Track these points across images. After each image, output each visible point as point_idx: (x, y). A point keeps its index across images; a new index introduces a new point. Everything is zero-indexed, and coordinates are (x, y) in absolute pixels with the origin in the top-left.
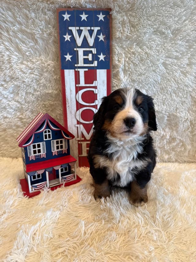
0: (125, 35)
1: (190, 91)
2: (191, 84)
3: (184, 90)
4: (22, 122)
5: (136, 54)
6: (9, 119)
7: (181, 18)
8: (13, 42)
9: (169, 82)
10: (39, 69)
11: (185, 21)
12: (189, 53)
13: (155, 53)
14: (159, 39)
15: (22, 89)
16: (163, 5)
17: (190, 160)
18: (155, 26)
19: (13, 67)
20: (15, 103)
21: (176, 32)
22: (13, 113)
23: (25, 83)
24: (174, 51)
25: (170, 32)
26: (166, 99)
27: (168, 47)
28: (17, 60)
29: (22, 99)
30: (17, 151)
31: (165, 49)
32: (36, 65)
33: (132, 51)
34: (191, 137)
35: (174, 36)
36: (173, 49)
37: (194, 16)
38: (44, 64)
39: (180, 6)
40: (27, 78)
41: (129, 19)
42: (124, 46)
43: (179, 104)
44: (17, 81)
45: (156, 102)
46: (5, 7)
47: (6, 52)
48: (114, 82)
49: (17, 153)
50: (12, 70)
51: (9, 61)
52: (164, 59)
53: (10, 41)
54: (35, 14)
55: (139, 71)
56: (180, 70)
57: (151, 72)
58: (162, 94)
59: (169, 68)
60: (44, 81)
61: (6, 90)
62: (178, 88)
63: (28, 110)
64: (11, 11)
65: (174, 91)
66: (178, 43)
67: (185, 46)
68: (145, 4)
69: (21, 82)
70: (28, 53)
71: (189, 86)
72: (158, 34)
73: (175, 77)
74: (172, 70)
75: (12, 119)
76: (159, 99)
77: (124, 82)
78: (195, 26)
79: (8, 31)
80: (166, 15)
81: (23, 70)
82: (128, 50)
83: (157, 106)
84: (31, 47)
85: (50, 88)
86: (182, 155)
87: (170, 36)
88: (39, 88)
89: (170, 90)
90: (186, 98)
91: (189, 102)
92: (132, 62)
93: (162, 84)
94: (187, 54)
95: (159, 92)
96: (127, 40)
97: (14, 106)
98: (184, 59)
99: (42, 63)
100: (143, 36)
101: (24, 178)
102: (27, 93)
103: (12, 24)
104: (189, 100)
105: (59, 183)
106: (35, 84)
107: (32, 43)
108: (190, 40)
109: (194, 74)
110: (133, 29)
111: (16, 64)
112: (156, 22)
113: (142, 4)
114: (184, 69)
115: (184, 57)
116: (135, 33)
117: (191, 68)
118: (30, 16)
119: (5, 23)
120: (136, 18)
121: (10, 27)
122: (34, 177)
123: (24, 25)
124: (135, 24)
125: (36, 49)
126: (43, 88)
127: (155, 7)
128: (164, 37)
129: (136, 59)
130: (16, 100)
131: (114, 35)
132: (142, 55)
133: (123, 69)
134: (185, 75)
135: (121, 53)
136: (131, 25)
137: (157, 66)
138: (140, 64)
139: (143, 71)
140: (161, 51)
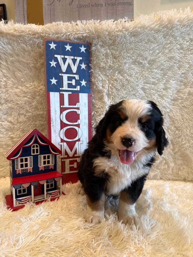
0: (108, 65)
1: (168, 112)
2: (168, 106)
4: (13, 141)
5: (118, 80)
6: (1, 139)
7: (155, 51)
8: (10, 70)
10: (32, 93)
11: (158, 53)
12: (164, 80)
13: (135, 79)
14: (137, 68)
15: (15, 110)
16: (140, 41)
17: (175, 178)
18: (133, 58)
19: (9, 91)
20: (7, 123)
21: (152, 62)
22: (5, 133)
23: (18, 105)
24: (151, 78)
25: (146, 63)
27: (146, 74)
28: (13, 86)
29: (15, 120)
30: (6, 170)
31: (143, 76)
32: (29, 89)
33: (114, 78)
34: (173, 154)
35: (150, 66)
36: (150, 76)
37: (165, 51)
38: (37, 88)
40: (21, 101)
41: (111, 52)
42: (108, 74)
44: (12, 103)
46: (6, 42)
47: (3, 78)
48: (99, 104)
49: (5, 172)
51: (5, 86)
52: (143, 85)
53: (8, 69)
54: (31, 47)
55: (121, 95)
56: (157, 94)
57: (131, 96)
59: (147, 92)
60: (37, 103)
63: (19, 130)
64: (11, 45)
66: (154, 72)
67: (160, 74)
68: (125, 40)
69: (15, 104)
70: (23, 79)
71: (167, 108)
72: (137, 64)
75: (3, 138)
77: (108, 104)
78: (167, 57)
79: (6, 62)
80: (142, 49)
81: (17, 93)
82: (112, 77)
84: (26, 74)
85: (41, 110)
86: (166, 173)
87: (146, 66)
88: (31, 110)
91: (168, 122)
92: (114, 87)
94: (162, 80)
96: (110, 69)
97: (7, 126)
99: (35, 88)
100: (124, 66)
101: (10, 194)
102: (19, 114)
103: (11, 55)
104: (168, 119)
105: (44, 199)
106: (27, 106)
107: (27, 71)
108: (164, 68)
109: (170, 97)
110: (115, 60)
111: (12, 88)
112: (134, 54)
113: (122, 41)
114: (161, 93)
115: (160, 83)
116: (116, 64)
117: (167, 92)
118: (27, 49)
119: (5, 54)
120: (118, 51)
121: (9, 58)
122: (20, 191)
123: (21, 56)
124: (117, 56)
125: (30, 76)
126: (35, 110)
127: (132, 43)
128: (141, 67)
129: (118, 85)
130: (9, 120)
131: (99, 65)
132: (123, 81)
133: (107, 93)
134: (162, 97)
135: (104, 80)
136: (113, 57)
137: (136, 90)
138: (122, 89)
139: (124, 95)
140: (139, 77)
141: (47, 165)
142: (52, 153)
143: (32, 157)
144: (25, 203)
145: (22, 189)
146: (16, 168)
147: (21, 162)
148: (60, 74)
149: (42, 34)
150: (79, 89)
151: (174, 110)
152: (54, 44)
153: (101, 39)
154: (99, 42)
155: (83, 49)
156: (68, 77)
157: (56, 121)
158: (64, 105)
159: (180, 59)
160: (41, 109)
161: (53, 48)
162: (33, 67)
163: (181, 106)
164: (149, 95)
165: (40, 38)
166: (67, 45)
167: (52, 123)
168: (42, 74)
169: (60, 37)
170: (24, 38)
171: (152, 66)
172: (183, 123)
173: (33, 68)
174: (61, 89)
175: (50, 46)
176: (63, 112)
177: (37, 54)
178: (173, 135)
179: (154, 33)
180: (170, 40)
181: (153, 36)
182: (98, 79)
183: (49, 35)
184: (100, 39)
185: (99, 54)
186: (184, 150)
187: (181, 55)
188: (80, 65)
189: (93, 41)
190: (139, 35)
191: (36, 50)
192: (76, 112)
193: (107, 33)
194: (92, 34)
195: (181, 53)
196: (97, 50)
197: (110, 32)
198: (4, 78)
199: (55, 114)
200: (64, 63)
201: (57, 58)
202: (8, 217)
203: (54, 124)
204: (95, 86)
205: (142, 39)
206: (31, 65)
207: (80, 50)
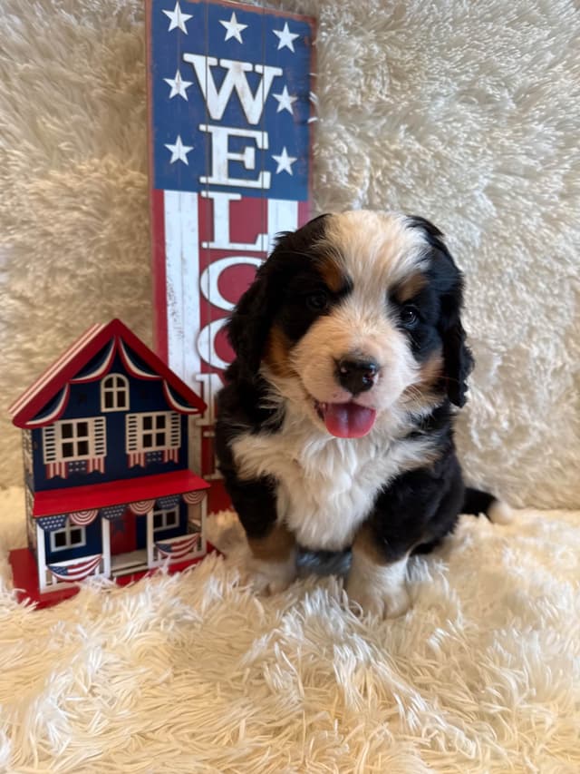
0: (374, 99)
1: (570, 277)
3: (552, 273)
4: (31, 366)
5: (406, 158)
7: (540, 56)
8: (19, 107)
9: (505, 247)
10: (98, 194)
11: (552, 65)
12: (565, 161)
13: (465, 156)
14: (474, 115)
15: (39, 256)
16: (489, 15)
18: (463, 77)
19: (14, 187)
20: (12, 301)
21: (528, 97)
23: (50, 238)
24: (520, 154)
25: (508, 97)
26: (496, 298)
27: (504, 140)
28: (28, 167)
29: (37, 290)
30: (7, 462)
31: (495, 147)
32: (89, 182)
33: (393, 147)
34: (578, 421)
35: (521, 109)
36: (517, 145)
37: (578, 54)
38: (116, 179)
39: (538, 23)
40: (58, 222)
41: (387, 53)
42: (371, 134)
43: (539, 315)
44: (25, 230)
49: (7, 471)
50: (12, 195)
51: (3, 167)
52: (493, 176)
53: (10, 106)
54: (97, 27)
56: (540, 211)
57: (451, 214)
58: (484, 282)
59: (506, 204)
60: (114, 231)
62: (536, 266)
63: (53, 325)
64: (21, 17)
65: (522, 275)
66: (532, 130)
67: (554, 139)
68: (436, 9)
69: (37, 233)
70: (66, 143)
71: (568, 260)
72: (474, 99)
73: (525, 230)
74: (515, 211)
76: (475, 300)
79: (5, 78)
80: (497, 45)
81: (44, 195)
82: (383, 145)
83: (468, 322)
84: (76, 125)
85: (131, 256)
87: (508, 108)
88: (95, 256)
89: (510, 270)
90: (559, 295)
91: (568, 310)
92: (393, 181)
93: (485, 252)
94: (559, 164)
95: (475, 277)
96: (379, 114)
97: (9, 312)
98: (551, 178)
99: (109, 176)
100: (429, 105)
101: (26, 546)
102: (53, 271)
103: (22, 54)
104: (570, 303)
105: (146, 564)
106: (81, 243)
107: (80, 114)
108: (568, 121)
110: (399, 84)
111: (26, 178)
112: (468, 63)
113: (425, 11)
114: (552, 207)
115: (552, 171)
116: (403, 96)
117: (573, 205)
118: (82, 31)
120: (409, 49)
121: (13, 64)
122: (60, 539)
123: (60, 60)
124: (406, 70)
125: (92, 133)
126: (108, 256)
127: (464, 21)
128: (490, 111)
129: (404, 175)
130: (16, 291)
131: (339, 98)
132: (424, 161)
133: (365, 202)
134: (554, 225)
135: (358, 155)
136: (392, 71)
137: (469, 195)
138: (417, 187)
139: (425, 212)
140: (481, 150)
141: (154, 448)
142: (174, 409)
143: (103, 418)
144: (80, 580)
145: (67, 530)
146: (45, 458)
147: (64, 437)
148: (203, 128)
150: (267, 185)
152: (184, 11)
153: (352, 3)
154: (341, 16)
155: (286, 38)
156: (230, 136)
157: (186, 298)
158: (213, 240)
160: (127, 252)
161: (177, 29)
162: (102, 99)
164: (512, 214)
166: (229, 20)
167: (169, 302)
168: (134, 125)
171: (524, 112)
173: (100, 105)
174: (203, 180)
175: (169, 21)
176: (211, 267)
177: (117, 51)
182: (334, 150)
185: (343, 59)
188: (275, 95)
189: (321, 12)
191: (114, 36)
192: (256, 267)
196: (334, 45)
199: (183, 271)
200: (219, 85)
201: (191, 65)
202: (21, 630)
203: (178, 306)
204: (325, 176)
205: (498, 6)
206: (93, 94)
207: (278, 40)
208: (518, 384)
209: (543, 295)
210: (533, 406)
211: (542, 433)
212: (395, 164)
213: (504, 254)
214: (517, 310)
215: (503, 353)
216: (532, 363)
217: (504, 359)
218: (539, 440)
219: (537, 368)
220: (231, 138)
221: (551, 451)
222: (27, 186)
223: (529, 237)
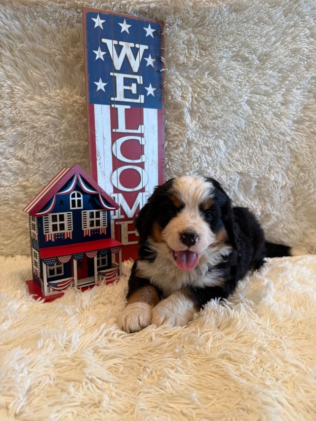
0: (192, 60)
1: (288, 142)
2: (289, 131)
3: (279, 140)
5: (209, 87)
6: (5, 189)
7: (270, 39)
8: (18, 65)
9: (256, 129)
10: (60, 107)
12: (283, 88)
13: (236, 86)
14: (240, 66)
15: (30, 138)
16: (245, 20)
19: (17, 104)
20: (16, 161)
21: (264, 58)
22: (12, 178)
23: (35, 129)
24: (262, 85)
25: (255, 58)
26: (253, 153)
27: (254, 78)
28: (24, 95)
29: (29, 155)
30: (14, 243)
31: (250, 81)
32: (55, 101)
33: (202, 82)
34: (294, 211)
35: (261, 63)
36: (260, 80)
37: (287, 37)
38: (68, 100)
39: (268, 23)
40: (39, 121)
41: (198, 38)
42: (191, 76)
43: (274, 161)
44: (22, 126)
45: (240, 159)
47: (6, 80)
48: (176, 128)
49: (14, 247)
51: (11, 95)
52: (249, 95)
54: (57, 26)
55: (213, 112)
57: (231, 113)
58: (247, 146)
59: (256, 108)
60: (67, 125)
61: (2, 140)
62: (271, 137)
63: (37, 173)
64: (19, 21)
65: (265, 142)
66: (267, 73)
67: (277, 77)
68: (220, 17)
69: (29, 127)
70: (42, 83)
71: (286, 134)
72: (239, 59)
73: (266, 121)
75: (9, 188)
76: (243, 154)
77: (192, 128)
78: (289, 50)
79: (11, 51)
80: (249, 34)
81: (32, 108)
82: (198, 81)
84: (47, 73)
85: (76, 137)
87: (255, 63)
88: (58, 138)
89: (259, 139)
90: (283, 151)
91: (287, 158)
92: (203, 99)
93: (247, 131)
94: (280, 89)
95: (243, 144)
96: (195, 67)
97: (15, 166)
98: (277, 96)
99: (64, 98)
100: (218, 62)
101: (32, 279)
102: (37, 146)
103: (20, 39)
104: (288, 154)
105: (94, 282)
106: (51, 132)
107: (50, 68)
108: (284, 69)
109: (292, 116)
110: (204, 52)
111: (23, 100)
112: (236, 42)
113: (215, 18)
114: (278, 109)
115: (277, 93)
116: (206, 58)
117: (287, 108)
118: (50, 28)
119: (9, 37)
120: (208, 36)
121: (15, 44)
122: (51, 272)
123: (38, 41)
124: (207, 45)
125: (55, 78)
126: (65, 138)
127: (233, 23)
128: (247, 65)
129: (208, 95)
130: (18, 156)
131: (176, 59)
132: (217, 88)
133: (190, 109)
134: (279, 117)
135: (186, 86)
136: (200, 47)
137: (239, 104)
138: (214, 101)
139: (218, 113)
140: (244, 83)
141: (95, 227)
142: (104, 208)
143: (71, 212)
145: (55, 267)
146: (44, 231)
147: (53, 221)
148: (112, 74)
149: (76, 2)
150: (143, 101)
151: (297, 139)
152: (101, 19)
153: (181, 15)
154: (175, 21)
155: (150, 31)
156: (124, 78)
157: (106, 156)
158: (118, 128)
159: (310, 54)
160: (74, 135)
161: (98, 27)
162: (60, 61)
163: (309, 132)
164: (259, 113)
165: (73, 9)
166: (122, 23)
167: (98, 158)
169: (110, 8)
170: (44, 8)
171: (263, 65)
172: (311, 160)
173: (59, 63)
174: (112, 99)
175: (94, 23)
176: (117, 141)
178: (295, 180)
179: (269, 8)
180: (294, 21)
181: (268, 12)
182: (174, 84)
183: (90, 3)
184: (178, 13)
185: (177, 41)
186: (312, 203)
187: (311, 47)
188: (145, 59)
189: (166, 19)
190: (245, 10)
191: (66, 30)
192: (138, 141)
193: (192, 4)
194: (164, 5)
195: (311, 43)
196: (173, 34)
197: (197, 2)
198: (9, 80)
199: (104, 144)
200: (119, 54)
201: (105, 44)
203: (102, 160)
204: (170, 97)
205: (249, 16)
206: (56, 58)
207: (146, 32)
208: (265, 194)
209: (275, 151)
210: (273, 204)
211: (277, 217)
212: (203, 91)
213: (256, 132)
214: (263, 158)
215: (258, 179)
216: (271, 183)
217: (258, 182)
218: (276, 220)
219: (274, 185)
220: (125, 78)
221: (282, 226)
222: (24, 104)
223: (268, 124)
